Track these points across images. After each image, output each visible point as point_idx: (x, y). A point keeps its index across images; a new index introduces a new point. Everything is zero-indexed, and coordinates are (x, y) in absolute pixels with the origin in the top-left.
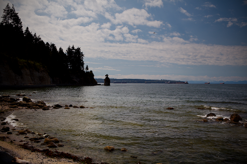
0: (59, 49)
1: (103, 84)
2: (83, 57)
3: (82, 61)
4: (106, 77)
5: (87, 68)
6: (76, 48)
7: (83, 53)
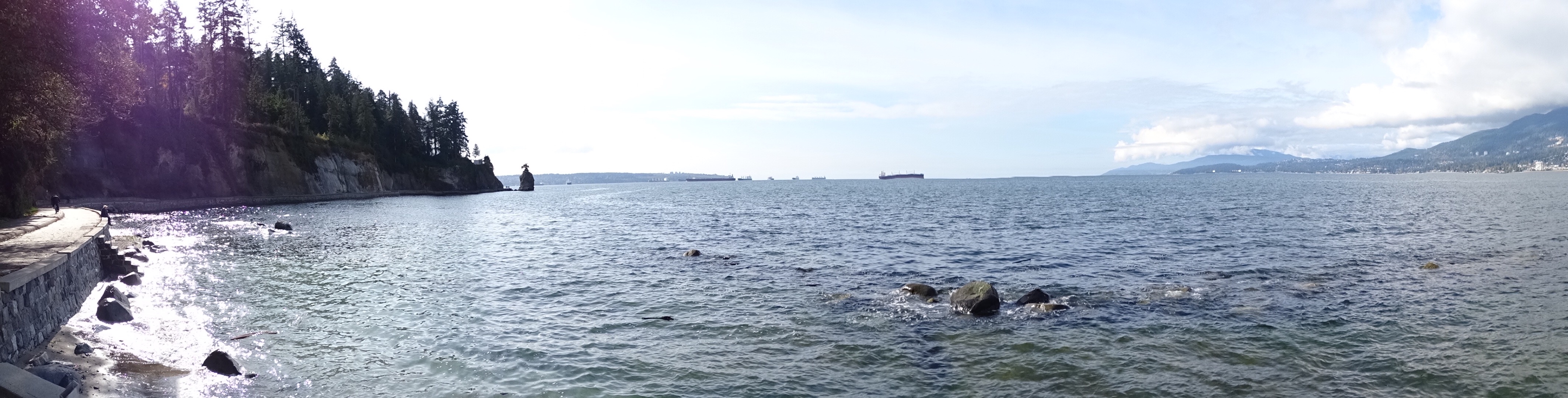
0: (408, 104)
1: (518, 187)
2: (464, 124)
3: (464, 134)
4: (524, 169)
5: (477, 152)
6: (447, 102)
7: (464, 114)
